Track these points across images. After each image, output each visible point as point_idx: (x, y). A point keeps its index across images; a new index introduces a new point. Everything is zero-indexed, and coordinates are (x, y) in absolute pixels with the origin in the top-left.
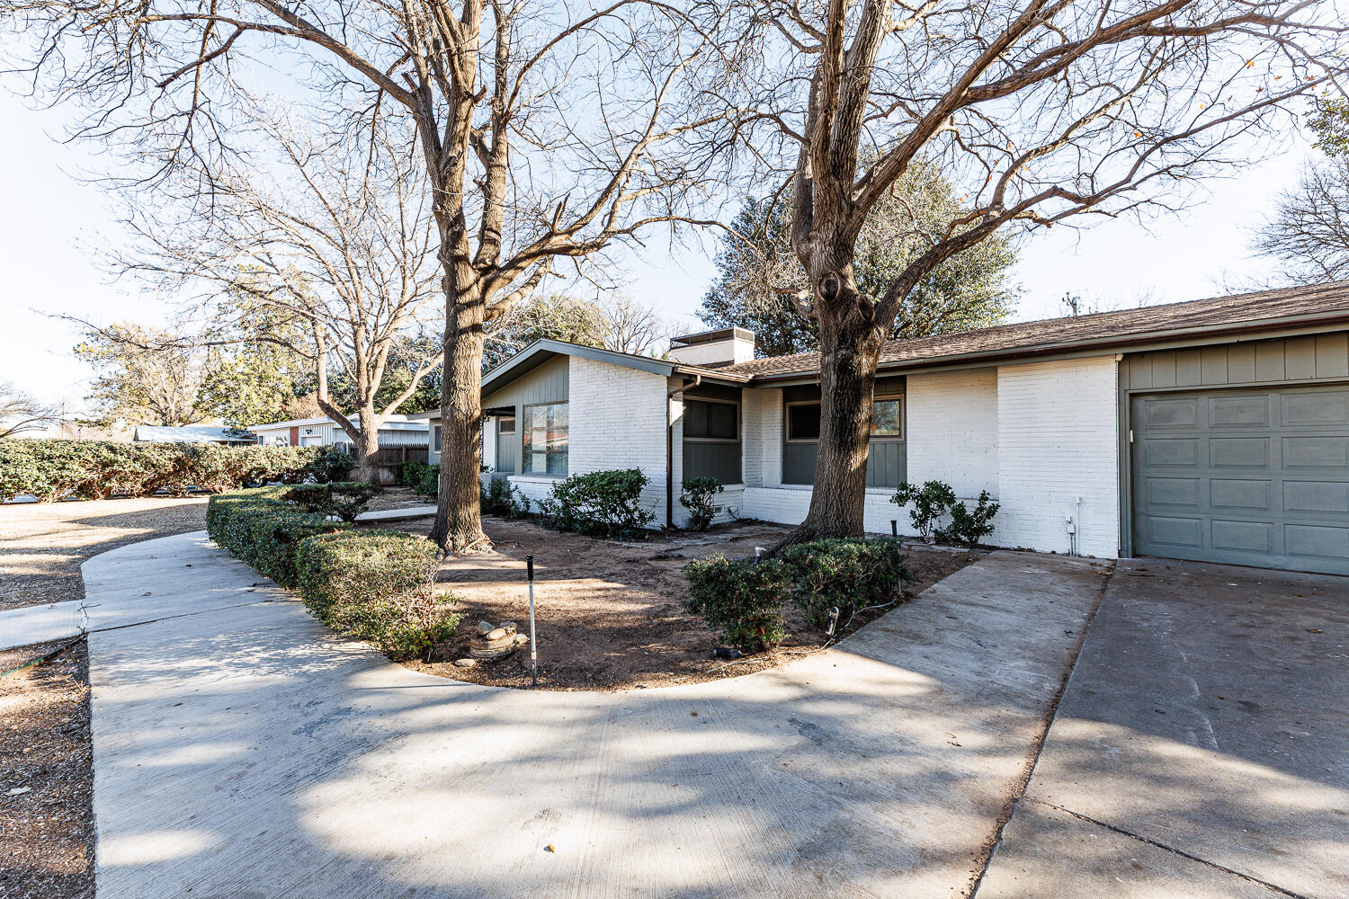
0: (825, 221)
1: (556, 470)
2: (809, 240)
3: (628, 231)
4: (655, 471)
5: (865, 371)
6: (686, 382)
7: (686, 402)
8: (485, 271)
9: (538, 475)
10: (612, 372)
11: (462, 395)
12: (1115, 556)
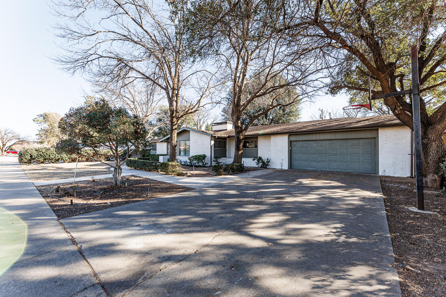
0: (235, 114)
1: (187, 155)
2: (233, 116)
3: (203, 106)
4: (208, 154)
5: (241, 138)
6: (214, 137)
7: (214, 141)
8: (177, 118)
9: (182, 156)
10: (199, 134)
11: (174, 141)
12: (287, 169)
